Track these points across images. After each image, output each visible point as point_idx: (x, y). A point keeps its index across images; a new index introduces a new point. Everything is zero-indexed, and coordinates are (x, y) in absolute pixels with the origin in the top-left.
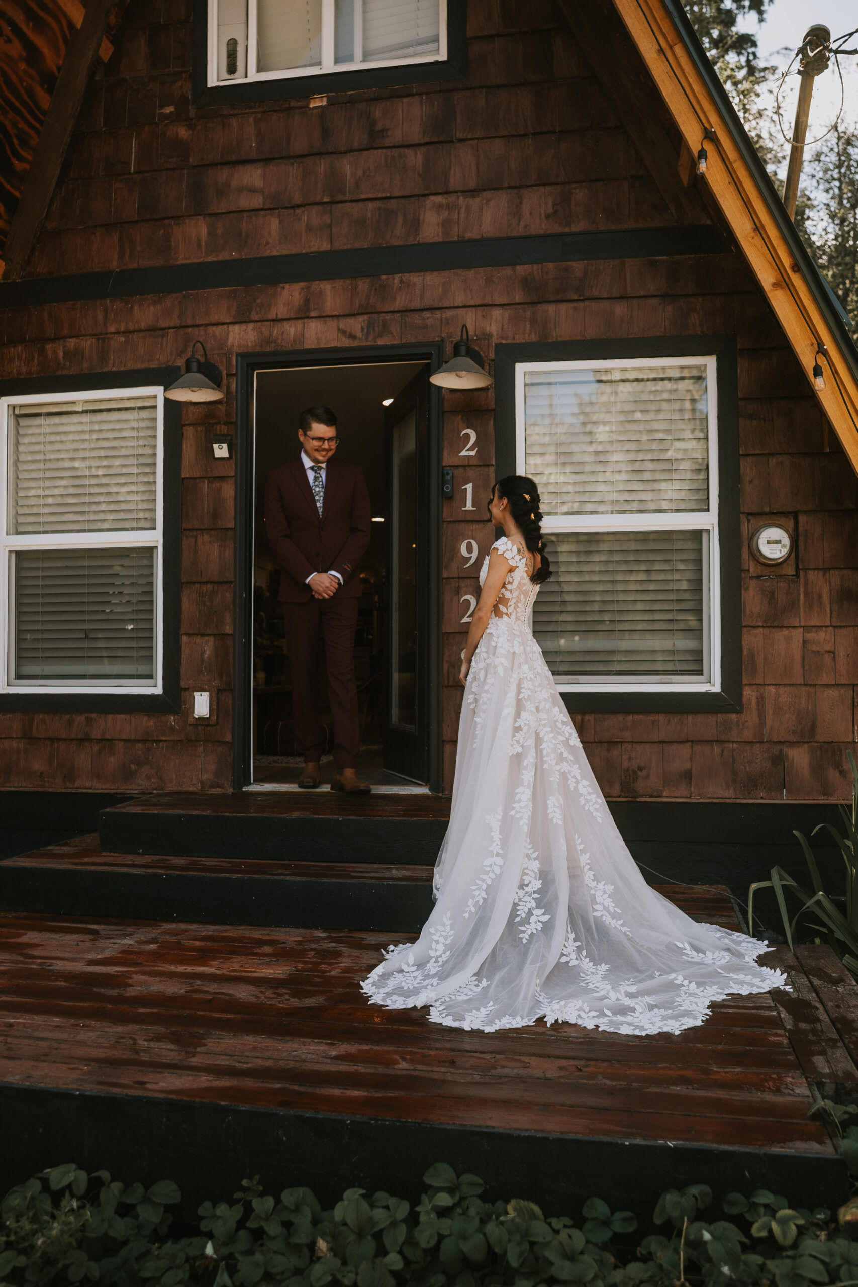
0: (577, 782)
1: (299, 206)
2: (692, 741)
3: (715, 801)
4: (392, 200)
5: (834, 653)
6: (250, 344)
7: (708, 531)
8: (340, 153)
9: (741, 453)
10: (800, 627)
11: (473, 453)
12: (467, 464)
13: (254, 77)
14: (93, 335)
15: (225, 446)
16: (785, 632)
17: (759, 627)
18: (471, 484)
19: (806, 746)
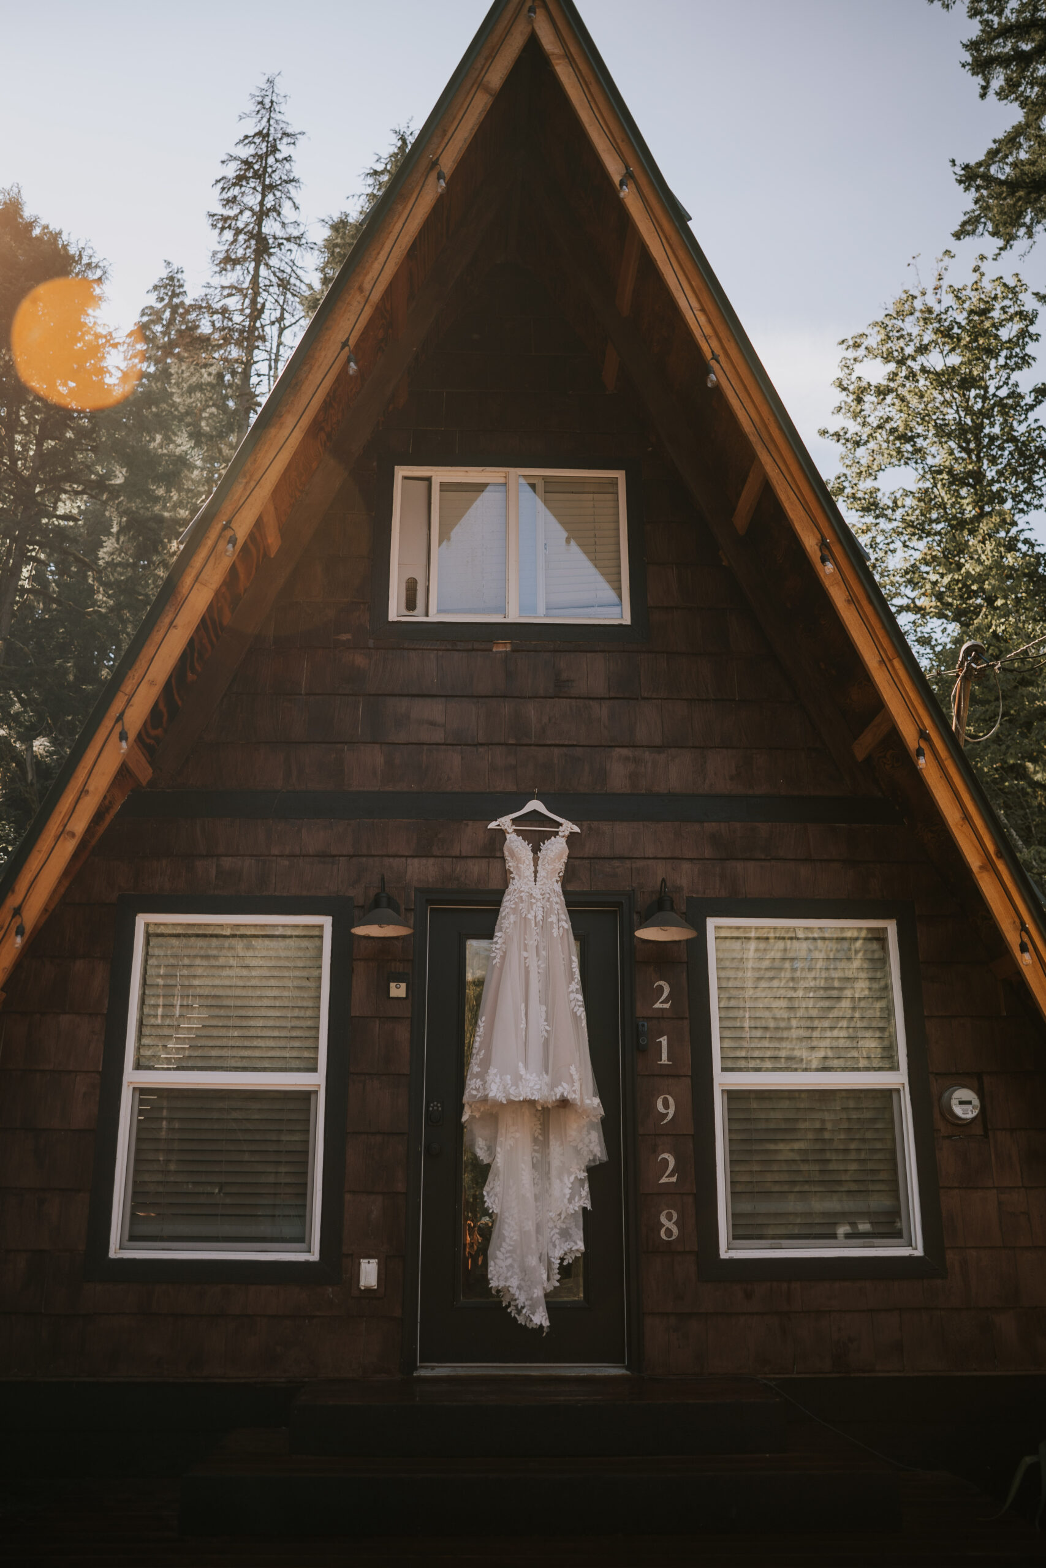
1: (482, 745)
2: (899, 1309)
3: (929, 1374)
4: (578, 748)
5: (1028, 1214)
6: (430, 880)
7: (898, 1090)
8: (525, 698)
9: (926, 1014)
10: (994, 1187)
11: (667, 1006)
12: (661, 1015)
13: (433, 617)
14: (251, 856)
15: (403, 985)
16: (980, 1194)
18: (665, 1037)
19: (1012, 1312)
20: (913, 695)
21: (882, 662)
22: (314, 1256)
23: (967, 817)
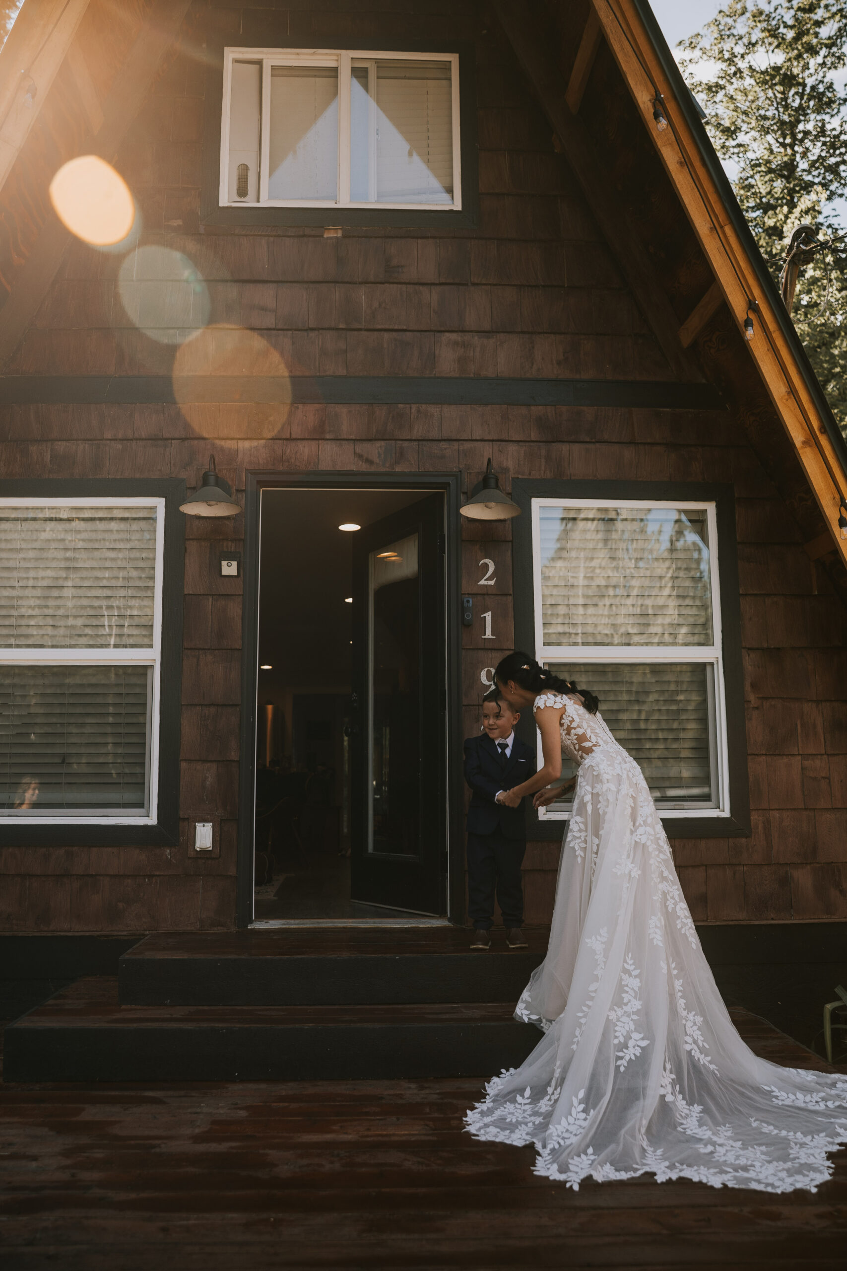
0: (675, 904)
1: (312, 329)
2: (706, 866)
3: (731, 923)
4: (408, 333)
5: (829, 778)
6: (261, 462)
7: (712, 664)
8: (355, 283)
9: (741, 592)
10: (799, 754)
11: (492, 583)
12: (486, 592)
13: (265, 203)
14: (84, 440)
15: (234, 563)
16: (785, 760)
17: (763, 754)
18: (490, 613)
19: (809, 867)
20: (743, 264)
21: (713, 228)
22: (153, 820)
23: (792, 391)
